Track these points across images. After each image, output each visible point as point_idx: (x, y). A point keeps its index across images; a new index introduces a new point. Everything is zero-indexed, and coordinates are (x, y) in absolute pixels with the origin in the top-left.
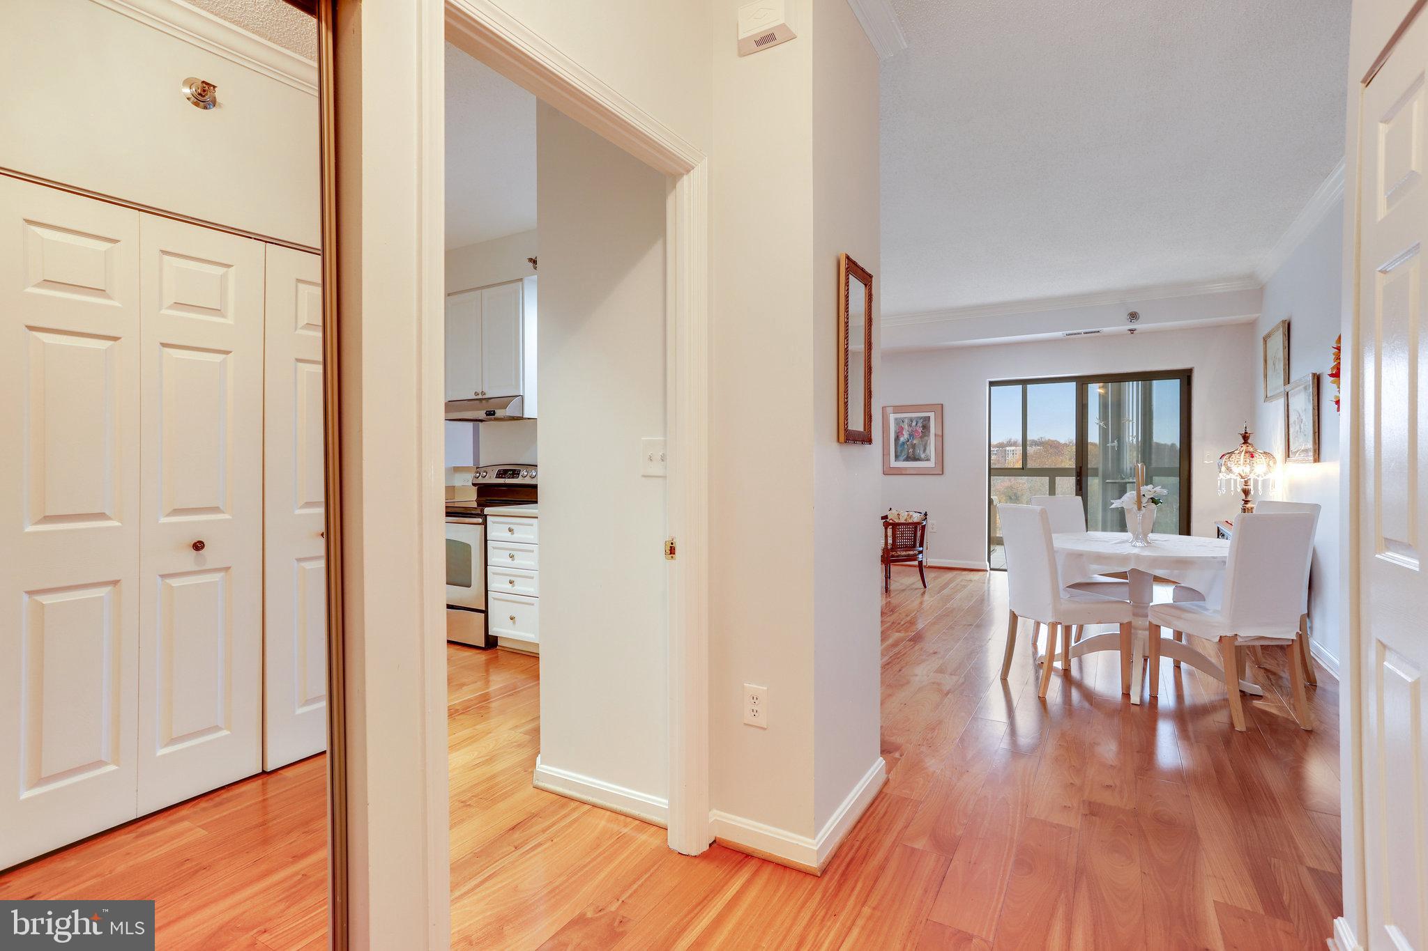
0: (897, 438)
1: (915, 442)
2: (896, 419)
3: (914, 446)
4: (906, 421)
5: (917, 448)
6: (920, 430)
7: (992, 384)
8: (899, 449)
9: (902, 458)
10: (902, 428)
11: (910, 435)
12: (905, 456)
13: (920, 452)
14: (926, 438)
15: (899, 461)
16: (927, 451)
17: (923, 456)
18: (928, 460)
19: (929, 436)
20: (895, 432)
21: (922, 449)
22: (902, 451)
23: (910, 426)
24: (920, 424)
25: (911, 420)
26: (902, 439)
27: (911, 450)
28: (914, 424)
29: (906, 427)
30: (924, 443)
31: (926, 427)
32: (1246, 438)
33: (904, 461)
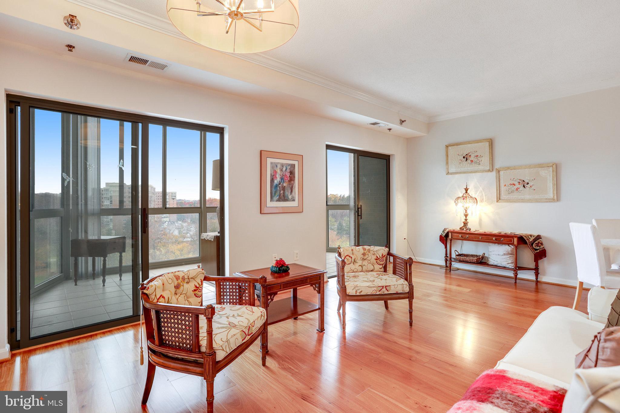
0: (272, 181)
1: (285, 185)
2: (272, 163)
3: (284, 188)
4: (279, 166)
5: (286, 191)
6: (288, 175)
7: (329, 147)
8: (274, 190)
9: (276, 198)
10: (276, 172)
11: (282, 179)
12: (278, 197)
13: (288, 193)
14: (292, 182)
15: (273, 201)
16: (293, 193)
17: (290, 197)
18: (294, 200)
19: (294, 180)
20: (271, 174)
21: (290, 191)
22: (276, 192)
23: (281, 170)
24: (288, 170)
25: (282, 165)
26: (276, 182)
27: (282, 192)
28: (284, 169)
29: (279, 171)
30: (291, 186)
31: (292, 173)
32: (466, 190)
33: (277, 201)
